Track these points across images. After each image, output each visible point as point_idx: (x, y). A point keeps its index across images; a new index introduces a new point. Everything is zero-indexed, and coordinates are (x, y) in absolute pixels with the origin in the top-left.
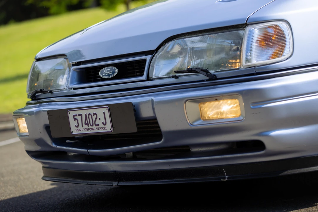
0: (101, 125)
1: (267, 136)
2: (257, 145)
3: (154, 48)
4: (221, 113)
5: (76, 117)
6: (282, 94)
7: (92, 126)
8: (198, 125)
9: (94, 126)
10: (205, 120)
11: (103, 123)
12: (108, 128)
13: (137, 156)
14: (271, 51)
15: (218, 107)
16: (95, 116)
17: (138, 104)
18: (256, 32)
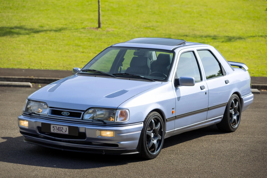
1: (120, 143)
2: (116, 146)
3: (85, 110)
4: (107, 135)
5: (54, 127)
6: (126, 132)
7: (60, 131)
8: (99, 137)
10: (101, 136)
11: (65, 131)
12: (67, 133)
14: (123, 118)
15: (106, 133)
16: (62, 128)
17: (79, 127)
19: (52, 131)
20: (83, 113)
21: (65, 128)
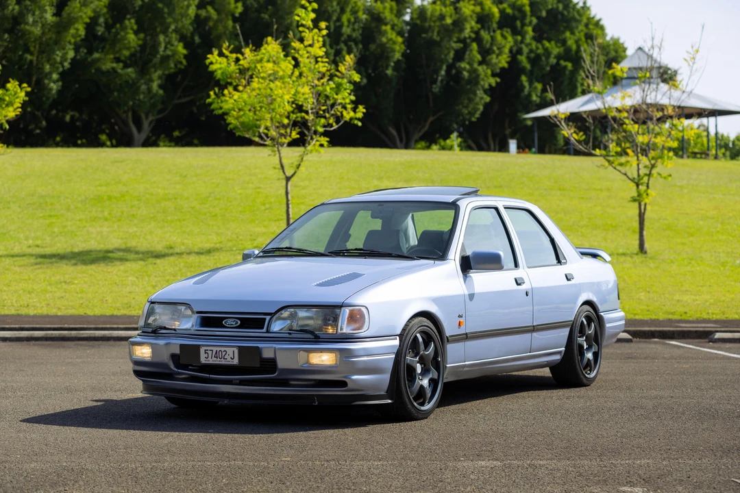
0: (229, 359)
1: (350, 378)
2: (342, 384)
3: (273, 312)
4: (322, 361)
5: (206, 352)
6: (362, 353)
8: (306, 367)
9: (222, 359)
10: (310, 364)
11: (231, 358)
12: (236, 361)
13: (242, 383)
14: (355, 326)
15: (320, 357)
16: (225, 353)
17: (262, 348)
18: (347, 311)
19: (203, 360)
20: (268, 318)
21: (230, 351)
